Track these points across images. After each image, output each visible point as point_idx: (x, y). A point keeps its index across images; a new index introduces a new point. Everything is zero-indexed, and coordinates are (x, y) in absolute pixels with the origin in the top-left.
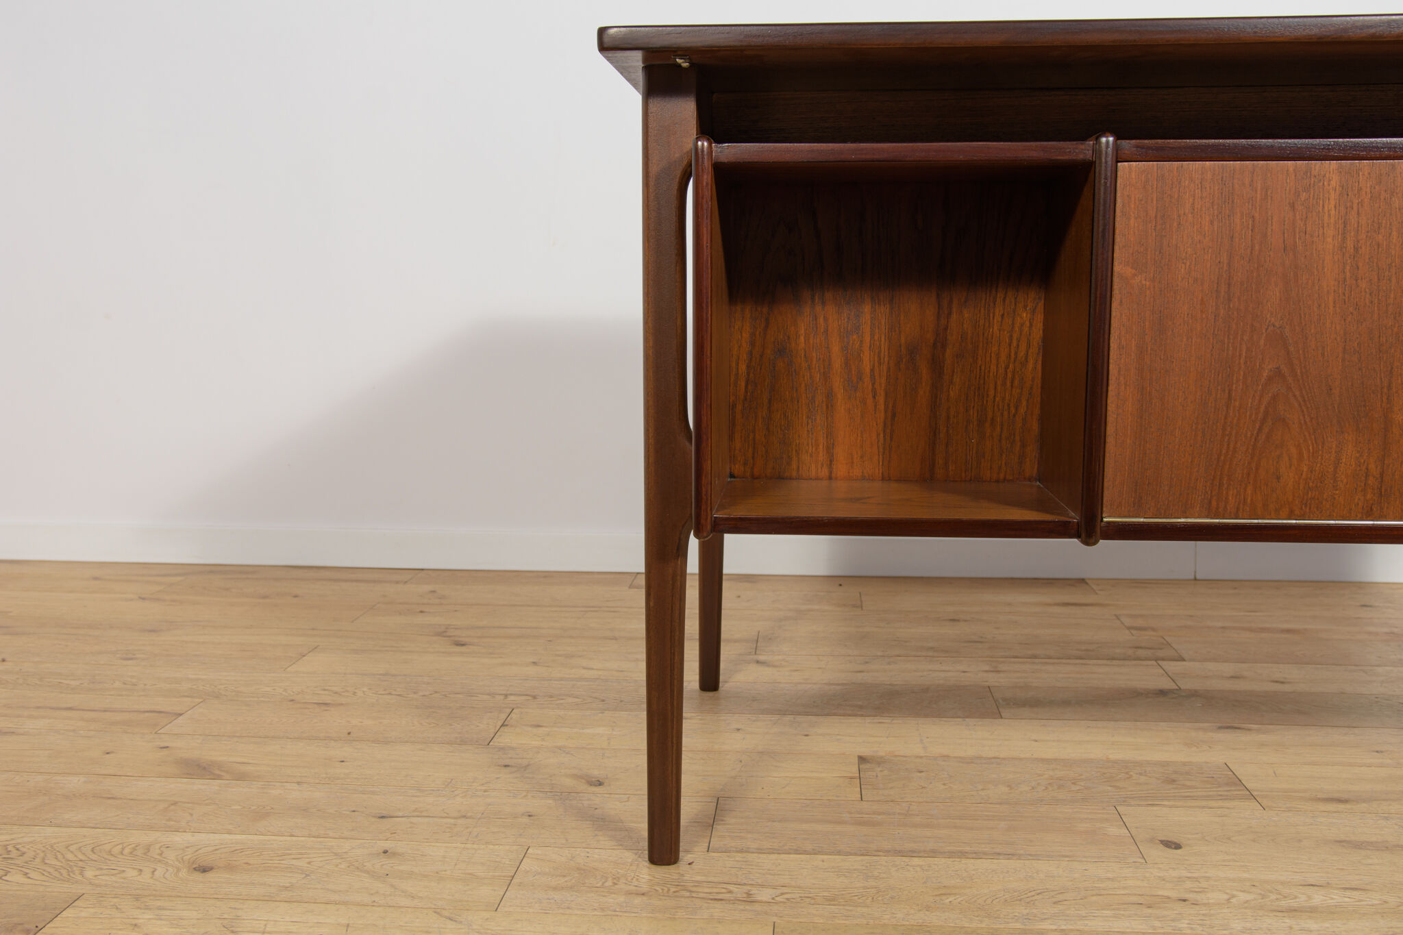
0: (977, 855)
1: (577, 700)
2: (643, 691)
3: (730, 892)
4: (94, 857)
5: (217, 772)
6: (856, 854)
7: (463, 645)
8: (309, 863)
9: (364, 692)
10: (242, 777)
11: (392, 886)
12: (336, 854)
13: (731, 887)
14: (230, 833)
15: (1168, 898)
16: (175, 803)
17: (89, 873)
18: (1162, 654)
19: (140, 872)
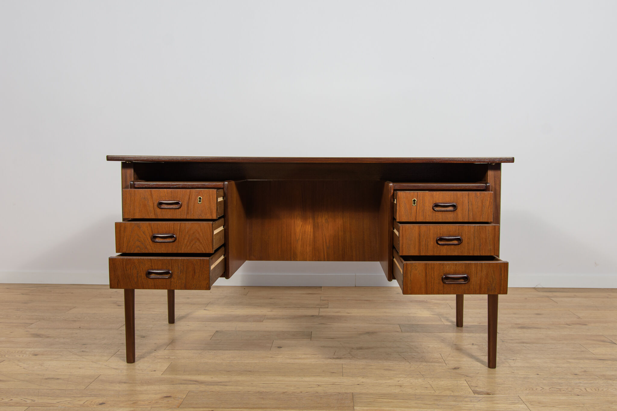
0: (230, 350)
2: (167, 317)
4: (8, 353)
5: (41, 336)
6: (201, 350)
7: (120, 306)
9: (87, 318)
10: (48, 337)
11: (83, 357)
12: (70, 352)
13: (165, 356)
14: (43, 348)
15: (269, 357)
16: (29, 343)
17: (7, 356)
18: (323, 306)
19: (20, 356)
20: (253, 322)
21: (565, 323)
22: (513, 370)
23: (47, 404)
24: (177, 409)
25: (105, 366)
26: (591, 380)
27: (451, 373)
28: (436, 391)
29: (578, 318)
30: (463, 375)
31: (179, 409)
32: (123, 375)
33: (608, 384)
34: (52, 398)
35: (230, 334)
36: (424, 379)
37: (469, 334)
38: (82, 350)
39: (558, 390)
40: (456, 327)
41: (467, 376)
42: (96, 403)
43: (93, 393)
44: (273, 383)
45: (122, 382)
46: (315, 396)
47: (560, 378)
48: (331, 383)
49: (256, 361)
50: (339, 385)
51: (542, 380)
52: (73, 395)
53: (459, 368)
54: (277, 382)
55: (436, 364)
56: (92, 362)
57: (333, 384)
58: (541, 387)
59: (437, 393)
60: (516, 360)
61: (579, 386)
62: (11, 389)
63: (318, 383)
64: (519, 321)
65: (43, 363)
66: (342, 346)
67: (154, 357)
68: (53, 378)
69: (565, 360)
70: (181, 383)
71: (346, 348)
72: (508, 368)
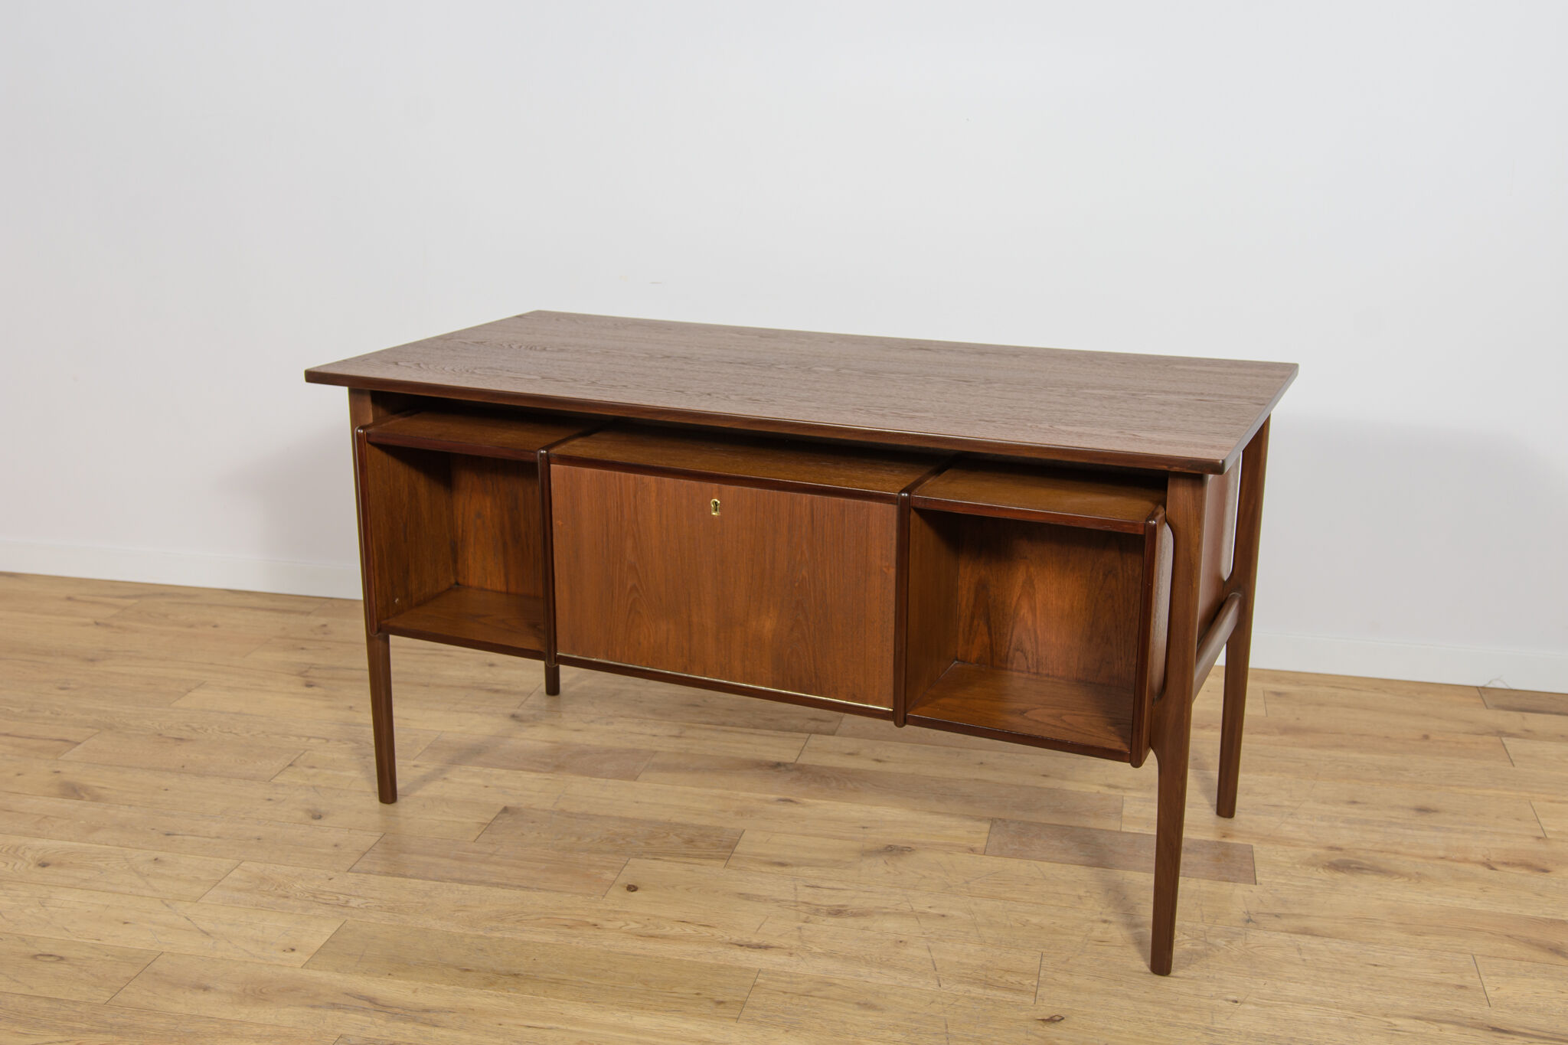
0: (504, 886)
3: (338, 900)
5: (83, 794)
6: (433, 880)
7: (312, 686)
8: (107, 864)
9: (213, 729)
10: (96, 798)
11: (147, 883)
12: (125, 859)
13: (341, 897)
14: (70, 840)
15: (588, 922)
16: (46, 817)
18: (825, 727)
19: (7, 864)
20: (611, 778)
21: (1484, 856)
25: (184, 920)
27: (1029, 1037)
29: (1539, 838)
32: (212, 959)
34: (20, 1031)
38: (157, 854)
44: (551, 1028)
45: (200, 987)
49: (546, 939)
53: (1063, 1019)
54: (564, 1027)
55: (1009, 997)
56: (162, 901)
60: (1242, 1003)
64: (1345, 837)
65: (50, 898)
66: (793, 899)
67: (312, 898)
68: (51, 955)
69: (1385, 1019)
70: (334, 1004)
71: (799, 908)
72: (1199, 1034)
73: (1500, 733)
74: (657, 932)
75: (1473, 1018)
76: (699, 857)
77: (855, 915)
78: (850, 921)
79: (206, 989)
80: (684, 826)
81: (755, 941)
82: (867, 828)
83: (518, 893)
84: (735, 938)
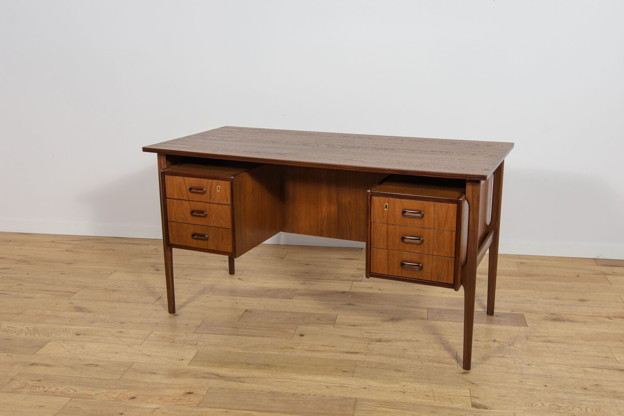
0: (254, 336)
1: (183, 290)
4: (54, 331)
5: (84, 310)
6: (227, 335)
7: (158, 270)
8: (102, 334)
9: (126, 286)
10: (90, 312)
11: (120, 339)
12: (108, 332)
13: (194, 342)
14: (85, 326)
15: (289, 347)
16: (73, 318)
17: (53, 335)
18: (357, 279)
19: (64, 335)
20: (283, 299)
21: (607, 315)
22: (523, 378)
23: (87, 396)
24: (196, 408)
25: (138, 351)
26: (597, 398)
27: (458, 379)
28: (436, 402)
30: (469, 382)
31: (198, 408)
32: (154, 364)
33: (613, 404)
34: (91, 389)
35: (258, 314)
36: (430, 385)
37: (496, 325)
38: (121, 330)
39: (557, 407)
40: (486, 315)
41: (473, 384)
42: (128, 397)
43: (126, 384)
44: (286, 382)
45: (152, 373)
46: (321, 400)
47: (566, 393)
48: (340, 385)
49: (275, 353)
50: (346, 388)
51: (547, 393)
52: (109, 387)
53: (469, 372)
54: (291, 381)
55: (448, 366)
56: (128, 345)
57: (341, 386)
58: (542, 403)
59: (437, 403)
60: (531, 365)
61: (582, 404)
62: (56, 376)
63: (327, 384)
64: (556, 310)
65: (85, 345)
66: (362, 337)
67: (184, 343)
68: (93, 365)
69: (583, 368)
70: (204, 377)
71: (365, 340)
72: (518, 376)
73: (605, 274)
74: (315, 349)
75: (613, 367)
76: (323, 324)
77: (386, 341)
78: (385, 343)
79: (155, 374)
80: (315, 314)
81: (352, 351)
82: (382, 312)
83: (260, 338)
84: (344, 350)
